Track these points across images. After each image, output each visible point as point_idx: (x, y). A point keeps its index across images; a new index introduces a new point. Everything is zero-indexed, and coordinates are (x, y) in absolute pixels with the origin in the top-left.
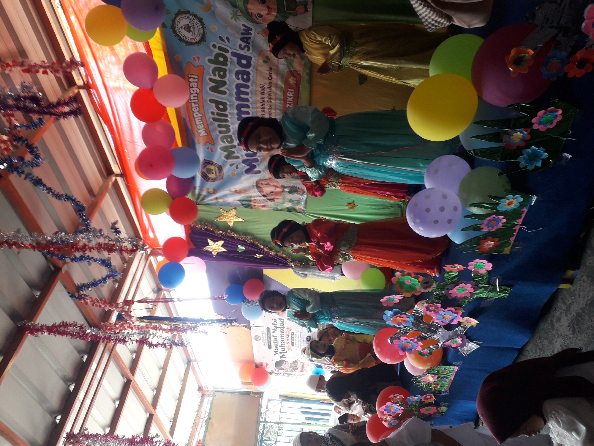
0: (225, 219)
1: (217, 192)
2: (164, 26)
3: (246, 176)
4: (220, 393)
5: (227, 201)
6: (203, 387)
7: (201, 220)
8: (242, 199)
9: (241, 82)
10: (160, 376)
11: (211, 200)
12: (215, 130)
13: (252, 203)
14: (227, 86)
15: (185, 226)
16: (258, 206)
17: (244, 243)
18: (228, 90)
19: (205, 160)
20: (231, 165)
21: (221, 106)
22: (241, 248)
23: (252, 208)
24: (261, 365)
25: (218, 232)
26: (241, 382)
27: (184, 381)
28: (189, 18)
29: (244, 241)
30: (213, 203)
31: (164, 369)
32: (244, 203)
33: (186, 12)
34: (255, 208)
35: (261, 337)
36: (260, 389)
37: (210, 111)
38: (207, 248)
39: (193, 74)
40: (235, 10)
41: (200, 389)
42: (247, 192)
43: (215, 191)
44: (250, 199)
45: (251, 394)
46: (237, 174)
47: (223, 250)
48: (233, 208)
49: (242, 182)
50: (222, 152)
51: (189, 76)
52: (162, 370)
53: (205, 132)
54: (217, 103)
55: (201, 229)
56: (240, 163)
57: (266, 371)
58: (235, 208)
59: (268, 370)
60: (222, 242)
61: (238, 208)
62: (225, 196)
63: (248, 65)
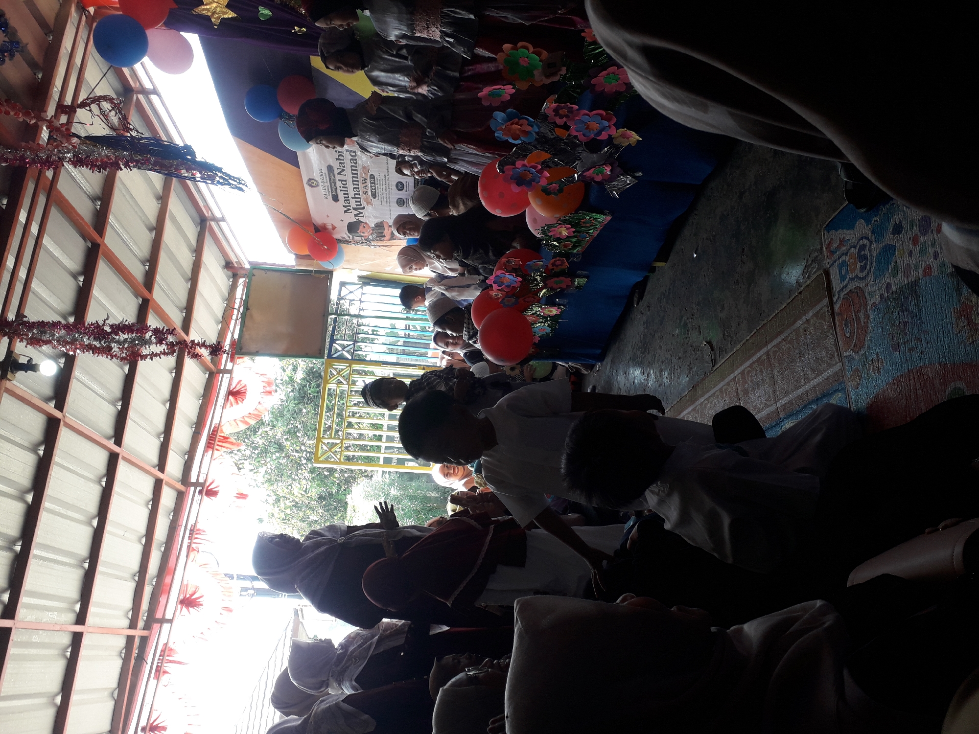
4: (260, 271)
6: (232, 263)
10: (152, 240)
24: (324, 227)
26: (294, 255)
27: (198, 252)
31: (158, 229)
35: (320, 182)
41: (228, 265)
45: (313, 274)
47: (230, 14)
52: (154, 232)
57: (333, 238)
59: (337, 236)
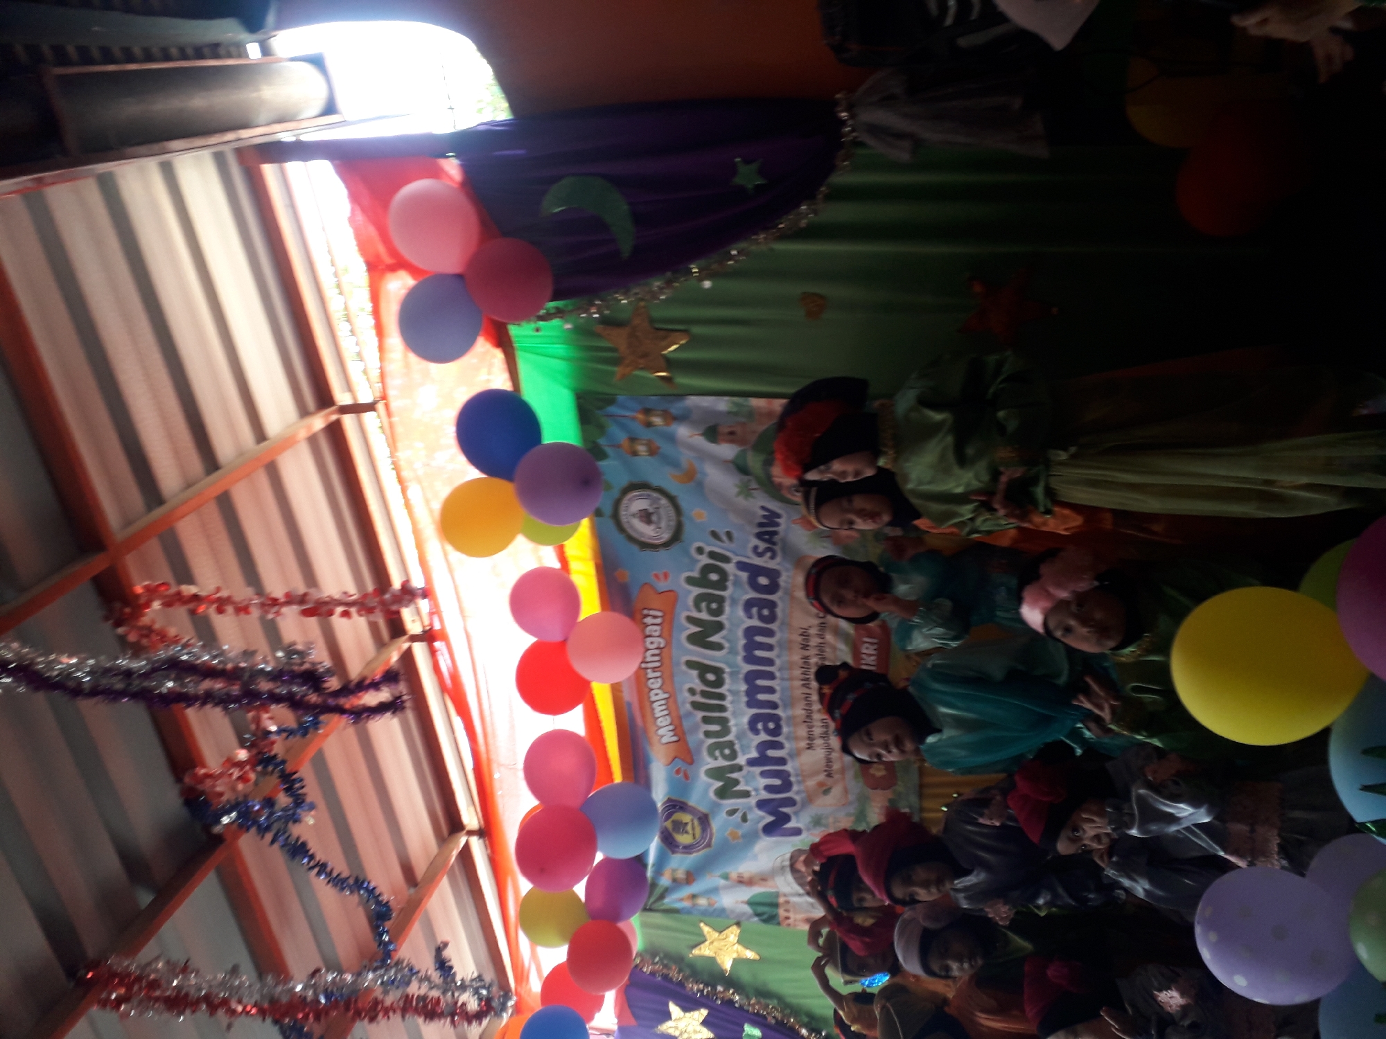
0: (712, 951)
1: (694, 880)
2: (598, 513)
3: (765, 842)
5: (716, 906)
7: (654, 953)
8: (756, 898)
9: (755, 622)
11: (682, 900)
12: (695, 729)
13: (782, 913)
14: (724, 633)
16: (796, 920)
17: (758, 1021)
18: (728, 641)
19: (669, 800)
20: (732, 812)
21: (711, 676)
22: (752, 1032)
23: (779, 924)
25: (695, 987)
28: (648, 497)
29: (758, 1014)
30: (683, 909)
32: (761, 909)
33: (644, 486)
34: (789, 925)
37: (687, 686)
38: (665, 1028)
39: (653, 607)
40: (746, 478)
42: (768, 883)
43: (690, 878)
44: (775, 900)
46: (744, 836)
48: (735, 921)
49: (755, 857)
50: (711, 781)
51: (645, 612)
53: (672, 733)
54: (703, 669)
55: (653, 974)
56: (750, 809)
58: (738, 924)
60: (704, 1013)
61: (744, 924)
62: (715, 890)
63: (773, 588)
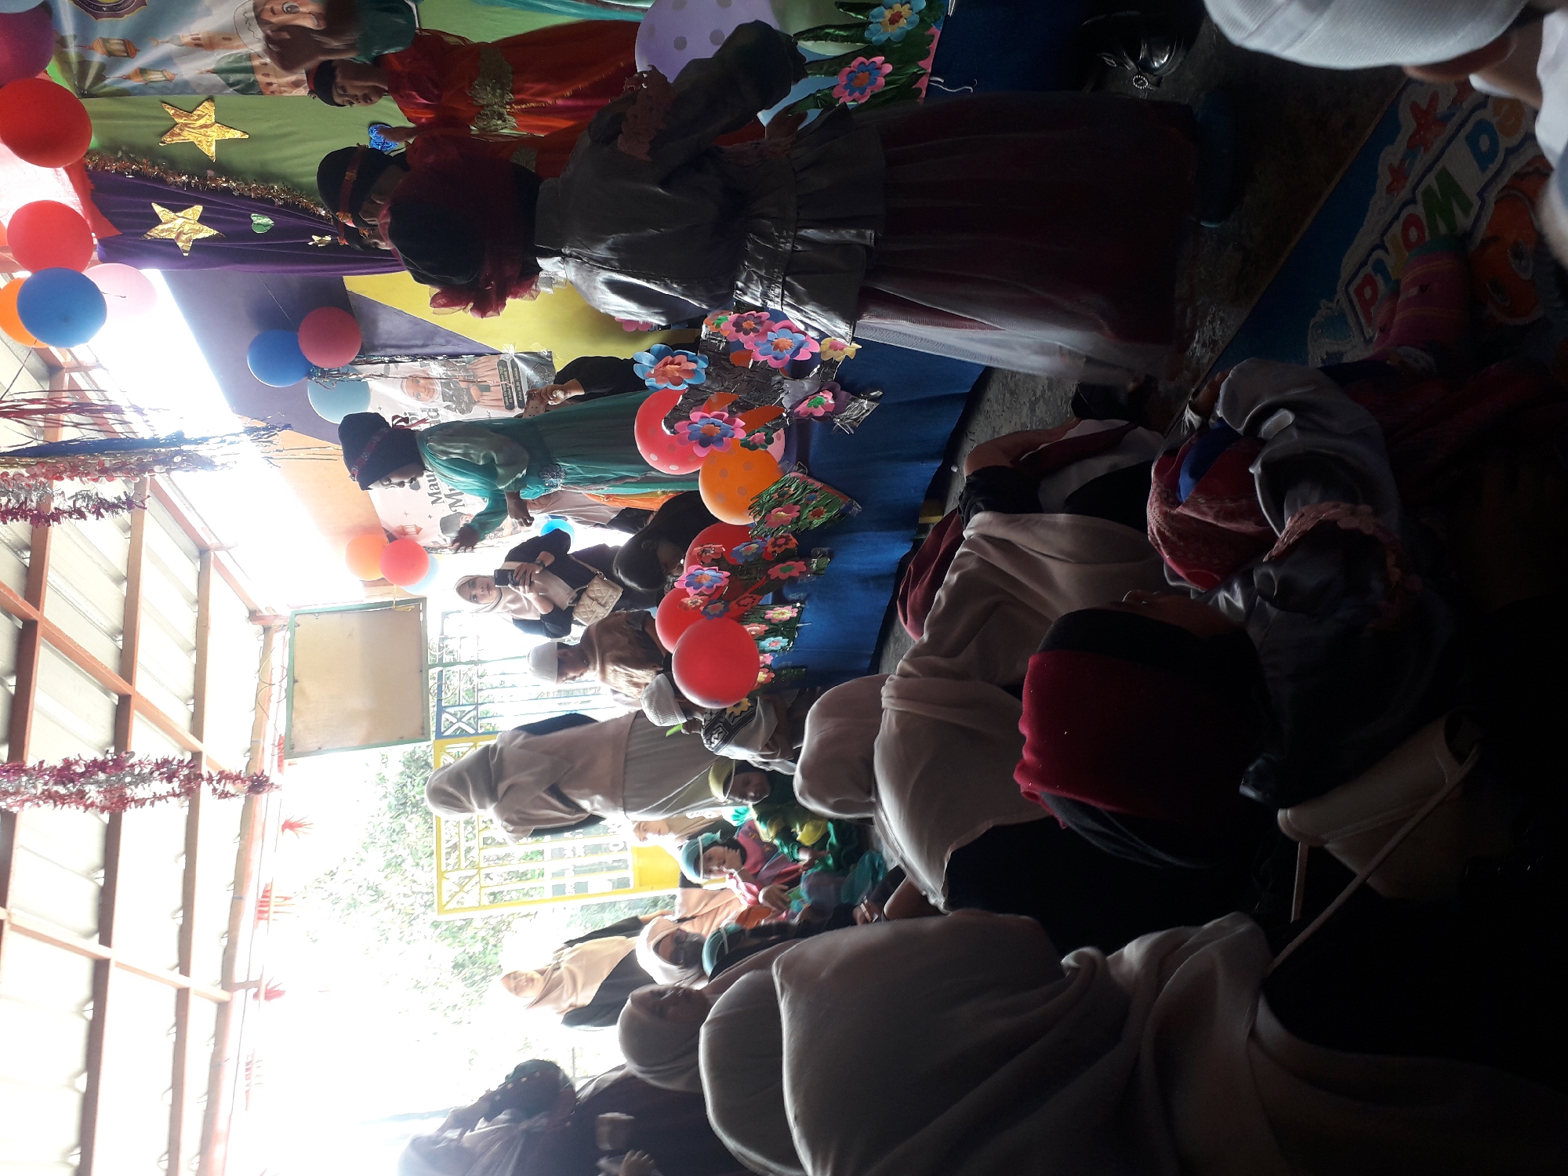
0: (189, 136)
1: (136, 50)
4: (308, 616)
5: (177, 78)
6: (260, 611)
7: (112, 148)
8: (223, 65)
10: (123, 599)
11: (128, 78)
13: (260, 78)
15: (67, 170)
16: (280, 86)
17: (265, 206)
22: (261, 222)
23: (261, 93)
24: (403, 532)
25: (178, 180)
26: (361, 583)
27: (202, 601)
29: (262, 199)
30: (135, 88)
31: (131, 578)
32: (233, 78)
34: (273, 92)
36: (413, 590)
38: (157, 232)
41: (254, 615)
42: (236, 44)
43: (130, 49)
44: (248, 64)
45: (393, 607)
47: (207, 232)
48: (205, 97)
52: (125, 584)
55: (118, 173)
57: (419, 546)
58: (210, 99)
59: (423, 542)
60: (199, 208)
61: (218, 98)
62: (168, 60)
